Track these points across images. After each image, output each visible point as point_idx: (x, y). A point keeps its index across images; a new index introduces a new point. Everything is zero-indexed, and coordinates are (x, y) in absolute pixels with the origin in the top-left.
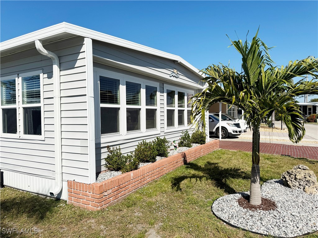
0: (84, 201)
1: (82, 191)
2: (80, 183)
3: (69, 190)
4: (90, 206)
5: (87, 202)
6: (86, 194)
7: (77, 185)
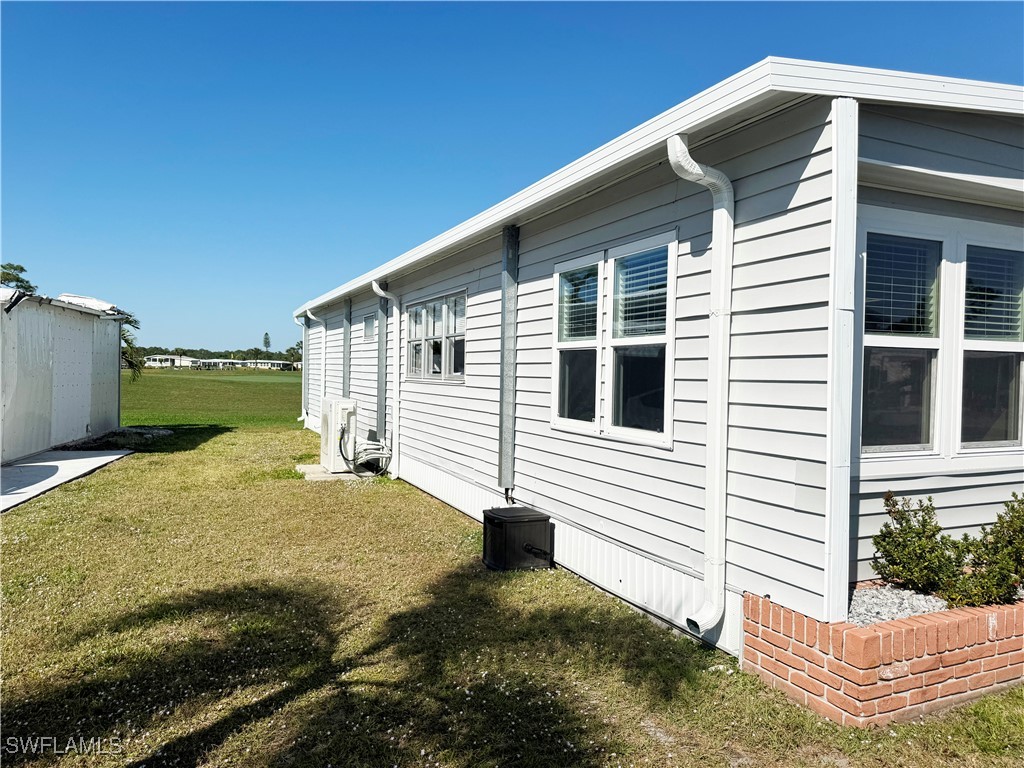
0: (801, 677)
1: (793, 640)
2: (790, 612)
3: (746, 625)
4: (824, 700)
5: (812, 683)
6: (812, 654)
7: (777, 616)
